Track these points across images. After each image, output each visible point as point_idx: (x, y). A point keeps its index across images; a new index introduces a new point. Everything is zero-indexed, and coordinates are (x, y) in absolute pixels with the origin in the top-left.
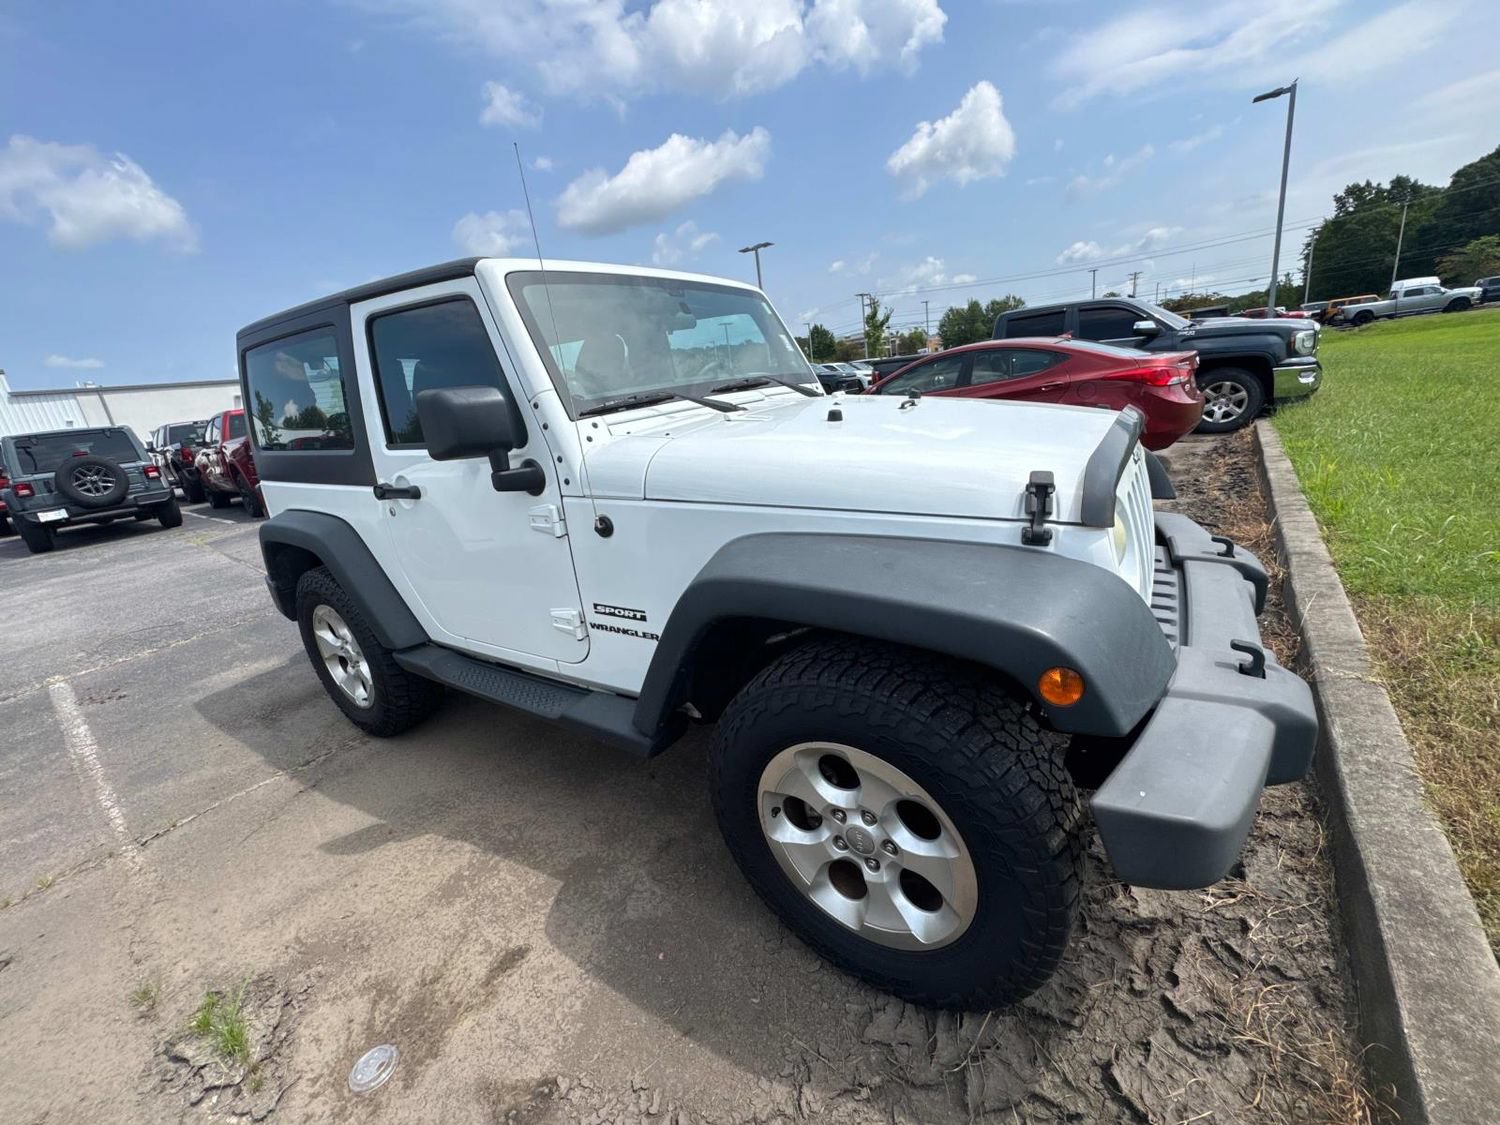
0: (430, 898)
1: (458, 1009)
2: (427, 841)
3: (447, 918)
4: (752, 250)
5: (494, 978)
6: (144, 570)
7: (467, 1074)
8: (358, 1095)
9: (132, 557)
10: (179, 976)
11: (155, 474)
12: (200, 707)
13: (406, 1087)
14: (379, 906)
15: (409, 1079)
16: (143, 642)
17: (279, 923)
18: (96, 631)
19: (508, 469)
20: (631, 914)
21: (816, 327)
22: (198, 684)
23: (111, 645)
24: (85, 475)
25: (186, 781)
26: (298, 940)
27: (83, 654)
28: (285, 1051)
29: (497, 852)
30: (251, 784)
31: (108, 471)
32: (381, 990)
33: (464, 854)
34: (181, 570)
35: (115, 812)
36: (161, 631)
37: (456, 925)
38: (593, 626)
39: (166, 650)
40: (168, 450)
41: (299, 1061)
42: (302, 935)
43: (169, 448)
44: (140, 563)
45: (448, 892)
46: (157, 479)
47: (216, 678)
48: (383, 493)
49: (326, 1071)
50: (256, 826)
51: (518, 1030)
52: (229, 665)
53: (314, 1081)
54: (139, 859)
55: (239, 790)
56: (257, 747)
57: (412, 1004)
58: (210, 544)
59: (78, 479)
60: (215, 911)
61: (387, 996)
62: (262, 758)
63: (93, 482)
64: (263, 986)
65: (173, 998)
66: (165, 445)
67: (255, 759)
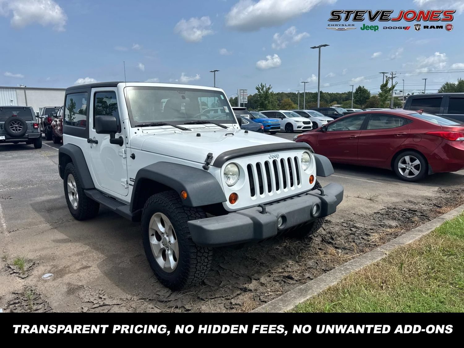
0: (73, 254)
1: (70, 272)
2: (78, 244)
3: (76, 258)
4: (317, 47)
5: (81, 269)
6: (25, 162)
7: (67, 281)
8: (43, 279)
9: (22, 157)
10: (12, 256)
11: (36, 127)
12: (31, 205)
13: (53, 280)
14: (61, 253)
15: (54, 279)
16: (19, 185)
17: (37, 252)
18: (7, 179)
19: (115, 138)
20: (120, 266)
21: (360, 87)
22: (33, 199)
23: (11, 184)
24: (14, 124)
25: (23, 221)
26: (40, 255)
27: (2, 185)
28: (31, 271)
29: (95, 249)
30: (40, 225)
31: (21, 123)
32: (54, 266)
33: (87, 248)
34: (37, 164)
35: (4, 224)
36: (26, 182)
37: (77, 260)
38: (130, 184)
39: (26, 188)
40: (43, 117)
41: (33, 273)
42: (41, 255)
43: (44, 116)
44: (24, 160)
45: (78, 254)
46: (37, 128)
47: (38, 198)
48: (90, 141)
49: (38, 275)
50: (38, 233)
51: (81, 278)
52: (43, 195)
53: (35, 276)
54: (8, 235)
55: (36, 225)
56: (44, 217)
57: (60, 270)
58: (48, 157)
59: (11, 125)
60: (23, 247)
61: (55, 267)
62: (44, 219)
63: (16, 127)
64: (30, 261)
65: (10, 259)
66: (43, 115)
67: (42, 219)
